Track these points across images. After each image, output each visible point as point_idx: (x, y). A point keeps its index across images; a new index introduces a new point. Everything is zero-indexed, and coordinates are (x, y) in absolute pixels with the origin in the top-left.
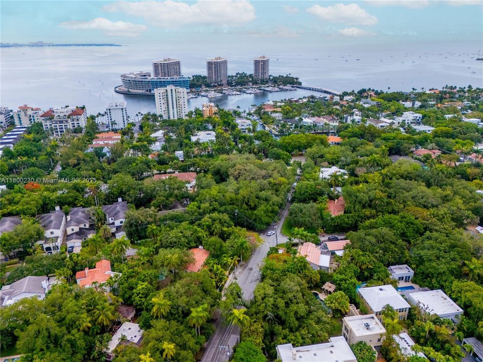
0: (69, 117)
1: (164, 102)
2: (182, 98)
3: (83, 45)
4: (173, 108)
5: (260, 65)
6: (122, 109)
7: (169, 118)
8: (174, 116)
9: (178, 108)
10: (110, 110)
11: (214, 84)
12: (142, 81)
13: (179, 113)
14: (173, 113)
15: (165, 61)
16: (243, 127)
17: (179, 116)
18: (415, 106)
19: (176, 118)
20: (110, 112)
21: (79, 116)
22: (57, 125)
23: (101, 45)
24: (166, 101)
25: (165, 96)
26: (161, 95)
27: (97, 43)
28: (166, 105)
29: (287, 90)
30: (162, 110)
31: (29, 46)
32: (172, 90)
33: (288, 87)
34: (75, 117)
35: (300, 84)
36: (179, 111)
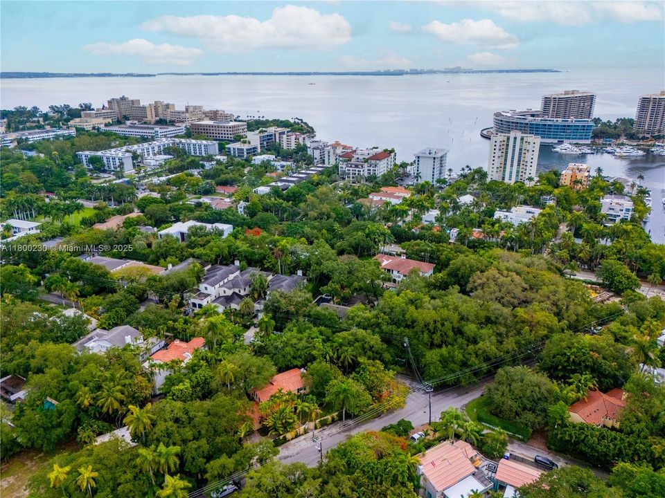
0: (366, 161)
1: (500, 154)
2: (530, 151)
3: (507, 71)
4: (512, 166)
6: (434, 158)
7: (503, 179)
8: (510, 176)
9: (521, 166)
10: (419, 157)
11: (644, 135)
12: (517, 123)
13: (520, 174)
14: (511, 173)
15: (565, 94)
16: (611, 212)
17: (520, 177)
20: (418, 161)
21: (378, 162)
22: (351, 169)
23: (531, 71)
24: (504, 154)
25: (505, 147)
26: (498, 144)
27: (525, 69)
28: (502, 159)
30: (495, 166)
31: (444, 72)
32: (515, 138)
34: (373, 162)
36: (521, 170)
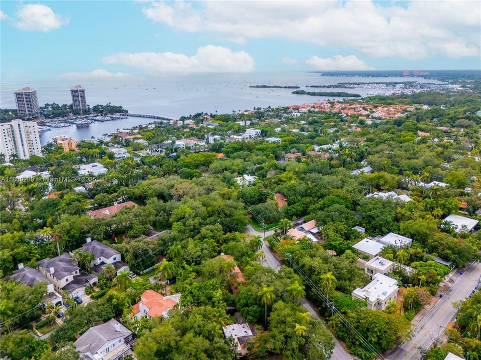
1: (9, 139)
2: (33, 132)
4: (22, 145)
5: (79, 95)
8: (24, 153)
11: (28, 117)
13: (30, 150)
14: (24, 151)
16: (120, 156)
17: (31, 153)
18: (247, 124)
19: (28, 157)
24: (12, 138)
25: (11, 133)
26: (6, 131)
28: (12, 142)
29: (118, 118)
30: (9, 149)
32: (19, 125)
33: (117, 115)
35: (126, 112)
36: (29, 147)
